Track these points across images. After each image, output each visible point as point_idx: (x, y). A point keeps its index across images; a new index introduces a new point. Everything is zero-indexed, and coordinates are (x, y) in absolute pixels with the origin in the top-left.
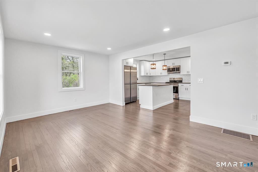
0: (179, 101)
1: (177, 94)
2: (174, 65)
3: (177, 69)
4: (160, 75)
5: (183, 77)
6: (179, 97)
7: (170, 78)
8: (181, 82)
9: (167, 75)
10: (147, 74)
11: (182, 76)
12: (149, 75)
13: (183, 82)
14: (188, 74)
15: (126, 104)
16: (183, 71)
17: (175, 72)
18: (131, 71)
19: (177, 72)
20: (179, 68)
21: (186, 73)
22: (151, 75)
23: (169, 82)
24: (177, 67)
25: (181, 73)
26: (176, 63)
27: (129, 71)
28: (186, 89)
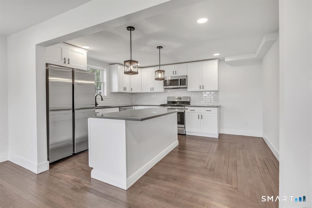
0: (185, 137)
1: (183, 126)
2: (175, 75)
3: (182, 81)
4: (151, 92)
5: (192, 96)
6: (185, 132)
7: (168, 97)
8: (188, 103)
9: (163, 91)
10: (125, 89)
11: (190, 93)
12: (128, 91)
13: (192, 104)
14: (201, 90)
15: (52, 165)
16: (193, 86)
17: (178, 87)
18: (76, 81)
19: (181, 86)
20: (185, 79)
21: (198, 90)
22: (133, 91)
23: (167, 103)
24: (181, 78)
25: (189, 90)
26: (180, 72)
27: (70, 81)
28: (200, 117)
